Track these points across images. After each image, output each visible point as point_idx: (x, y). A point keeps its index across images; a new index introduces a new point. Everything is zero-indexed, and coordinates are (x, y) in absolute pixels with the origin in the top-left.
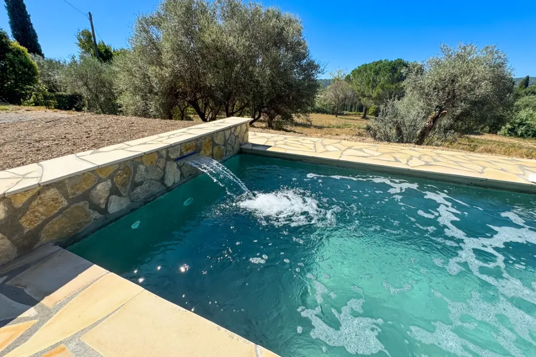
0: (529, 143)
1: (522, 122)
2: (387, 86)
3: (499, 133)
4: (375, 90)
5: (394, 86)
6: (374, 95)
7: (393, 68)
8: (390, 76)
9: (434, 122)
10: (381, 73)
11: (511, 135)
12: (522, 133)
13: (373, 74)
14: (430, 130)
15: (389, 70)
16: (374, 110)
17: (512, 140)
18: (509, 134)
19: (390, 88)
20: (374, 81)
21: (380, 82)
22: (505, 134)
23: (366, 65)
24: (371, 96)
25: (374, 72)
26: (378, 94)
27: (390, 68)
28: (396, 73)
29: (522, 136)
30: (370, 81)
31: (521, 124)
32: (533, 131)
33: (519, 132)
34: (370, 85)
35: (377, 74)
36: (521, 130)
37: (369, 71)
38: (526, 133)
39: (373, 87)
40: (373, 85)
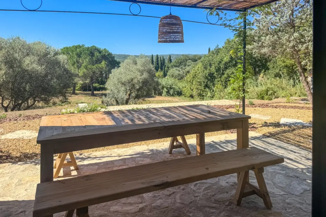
0: (176, 99)
1: (171, 87)
2: (89, 66)
3: (163, 95)
4: (81, 69)
5: (95, 67)
6: (81, 74)
7: (91, 53)
8: (90, 58)
9: (129, 96)
10: (83, 56)
11: (168, 96)
12: (172, 94)
13: (75, 56)
14: (129, 100)
15: (88, 54)
16: (81, 85)
17: (169, 98)
18: (167, 95)
19: (92, 69)
20: (78, 62)
21: (83, 63)
22: (165, 95)
23: (67, 48)
24: (78, 75)
25: (76, 55)
26: (84, 73)
27: (88, 52)
28: (94, 56)
29: (173, 95)
30: (74, 62)
31: (171, 88)
32: (176, 91)
33: (171, 93)
34: (75, 65)
35: (79, 56)
36: (171, 91)
37: (71, 53)
38: (174, 93)
39: (79, 67)
40: (78, 66)
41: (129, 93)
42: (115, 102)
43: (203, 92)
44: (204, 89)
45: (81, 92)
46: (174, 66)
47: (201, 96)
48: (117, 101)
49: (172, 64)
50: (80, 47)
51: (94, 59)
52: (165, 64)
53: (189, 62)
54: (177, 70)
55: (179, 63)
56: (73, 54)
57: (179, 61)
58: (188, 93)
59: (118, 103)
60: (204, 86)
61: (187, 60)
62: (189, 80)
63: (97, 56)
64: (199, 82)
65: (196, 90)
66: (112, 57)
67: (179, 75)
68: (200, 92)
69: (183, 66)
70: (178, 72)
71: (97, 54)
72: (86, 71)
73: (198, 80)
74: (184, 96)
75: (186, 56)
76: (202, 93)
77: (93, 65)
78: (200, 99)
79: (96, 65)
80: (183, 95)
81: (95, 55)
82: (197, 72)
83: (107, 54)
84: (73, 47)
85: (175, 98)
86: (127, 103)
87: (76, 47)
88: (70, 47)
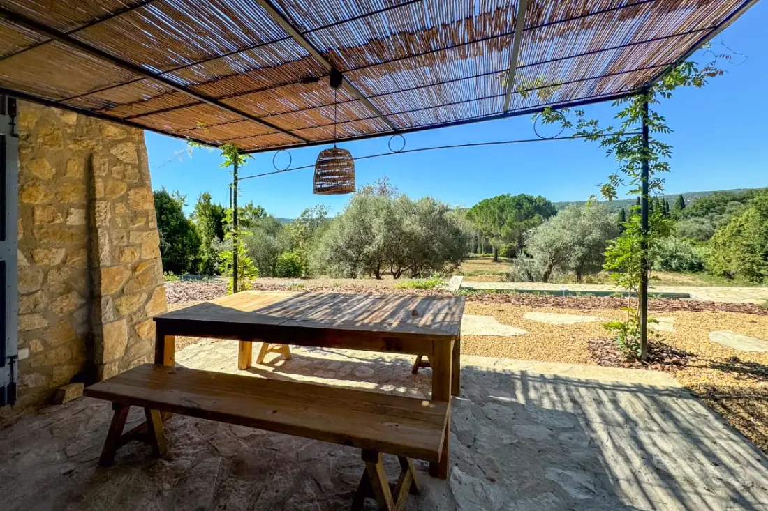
1: (673, 254)
2: (515, 223)
4: (504, 228)
5: (523, 223)
6: (504, 234)
7: (518, 204)
8: (517, 212)
9: (550, 268)
10: (507, 210)
11: (666, 270)
12: (677, 267)
14: (549, 274)
15: (514, 206)
16: (505, 250)
17: (668, 276)
18: (664, 268)
20: (500, 218)
21: (507, 219)
22: (659, 268)
23: (488, 201)
24: (500, 236)
25: (498, 209)
26: (507, 233)
27: (514, 204)
28: (522, 208)
29: (677, 270)
30: (495, 218)
31: (672, 256)
32: (687, 263)
33: (674, 266)
34: (496, 222)
35: (502, 210)
36: (674, 263)
37: (492, 207)
38: (681, 267)
39: (501, 226)
40: (499, 223)
41: (549, 263)
42: (526, 276)
43: (760, 267)
44: (761, 262)
45: (507, 259)
46: (691, 215)
47: (753, 276)
48: (529, 274)
49: (686, 211)
50: (505, 197)
51: (523, 212)
52: (670, 212)
53: (732, 205)
54: (697, 222)
55: (705, 209)
56: (494, 207)
57: (705, 205)
58: (716, 268)
59: (531, 279)
60: (762, 255)
61: (726, 202)
62: (720, 241)
63: (527, 208)
64: (748, 246)
65: (737, 263)
66: (551, 207)
67: (700, 231)
68: (752, 266)
69: (714, 213)
70: (698, 226)
71: (526, 205)
72: (511, 229)
73: (744, 242)
74: (706, 273)
75: (724, 193)
76: (755, 268)
77: (521, 221)
78: (752, 281)
79: (526, 221)
80: (706, 270)
81: (524, 206)
82: (743, 225)
83: (542, 204)
84: (495, 198)
85: (682, 275)
86: (545, 279)
87: (499, 199)
88: (491, 199)
